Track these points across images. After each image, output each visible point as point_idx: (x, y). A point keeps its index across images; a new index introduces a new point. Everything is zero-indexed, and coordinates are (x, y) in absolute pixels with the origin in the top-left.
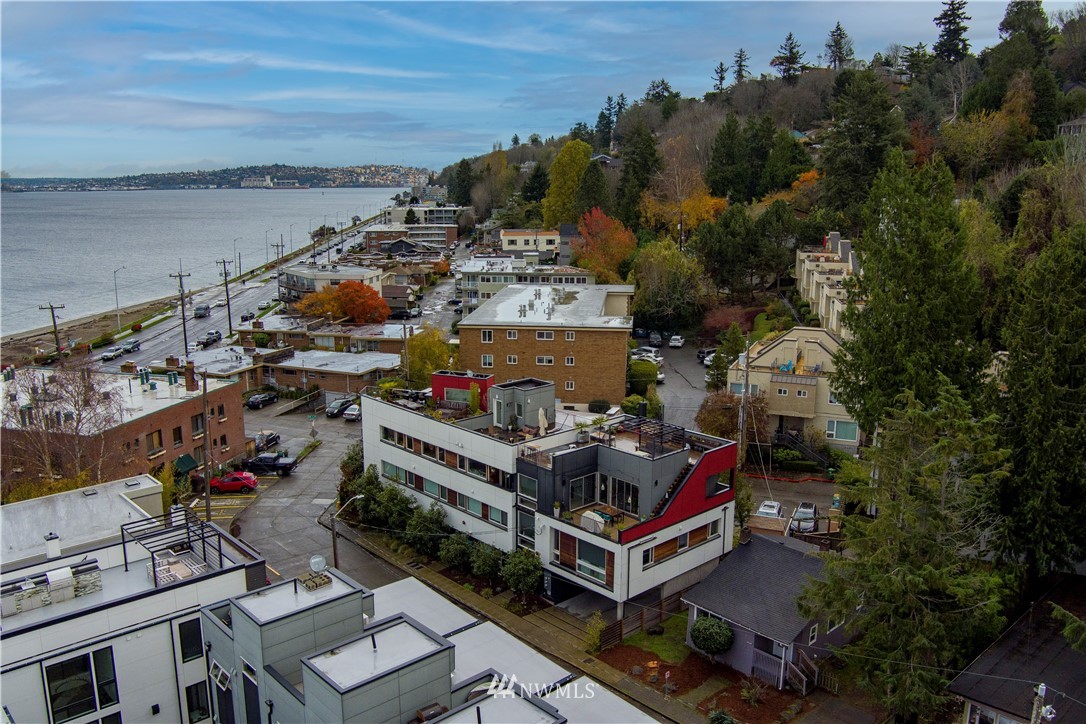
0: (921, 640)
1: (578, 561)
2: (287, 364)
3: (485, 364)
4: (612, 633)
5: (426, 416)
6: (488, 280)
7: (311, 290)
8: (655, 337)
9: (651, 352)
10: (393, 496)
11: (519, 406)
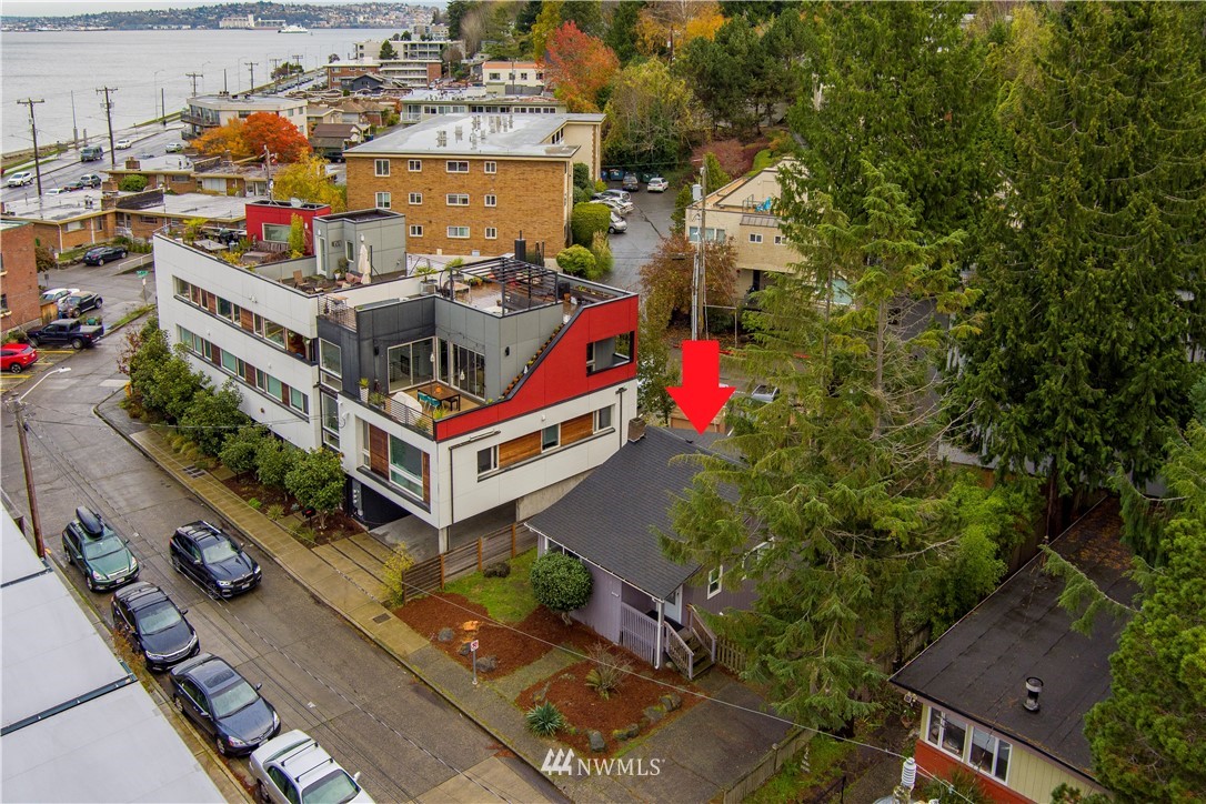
0: (834, 605)
1: (392, 467)
2: (154, 210)
3: (380, 204)
4: (425, 574)
5: (219, 260)
6: (434, 111)
7: (215, 124)
8: (632, 180)
9: (618, 195)
10: (180, 371)
11: (350, 245)
